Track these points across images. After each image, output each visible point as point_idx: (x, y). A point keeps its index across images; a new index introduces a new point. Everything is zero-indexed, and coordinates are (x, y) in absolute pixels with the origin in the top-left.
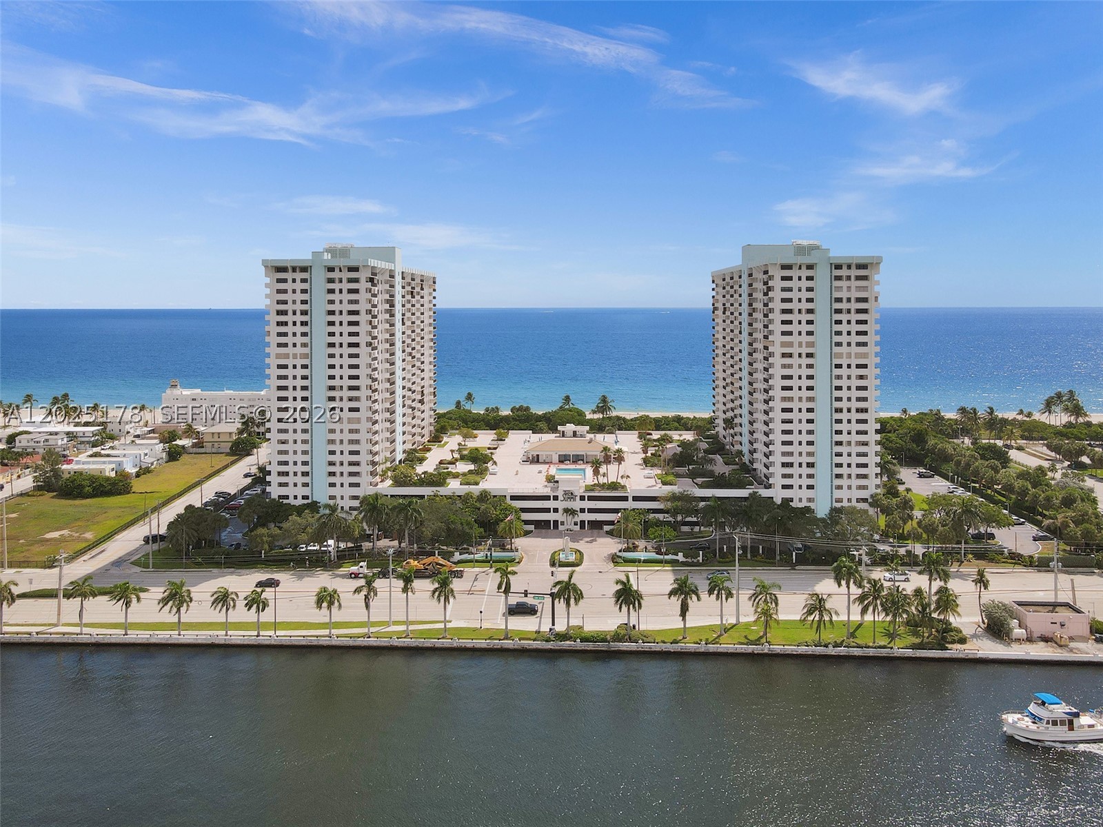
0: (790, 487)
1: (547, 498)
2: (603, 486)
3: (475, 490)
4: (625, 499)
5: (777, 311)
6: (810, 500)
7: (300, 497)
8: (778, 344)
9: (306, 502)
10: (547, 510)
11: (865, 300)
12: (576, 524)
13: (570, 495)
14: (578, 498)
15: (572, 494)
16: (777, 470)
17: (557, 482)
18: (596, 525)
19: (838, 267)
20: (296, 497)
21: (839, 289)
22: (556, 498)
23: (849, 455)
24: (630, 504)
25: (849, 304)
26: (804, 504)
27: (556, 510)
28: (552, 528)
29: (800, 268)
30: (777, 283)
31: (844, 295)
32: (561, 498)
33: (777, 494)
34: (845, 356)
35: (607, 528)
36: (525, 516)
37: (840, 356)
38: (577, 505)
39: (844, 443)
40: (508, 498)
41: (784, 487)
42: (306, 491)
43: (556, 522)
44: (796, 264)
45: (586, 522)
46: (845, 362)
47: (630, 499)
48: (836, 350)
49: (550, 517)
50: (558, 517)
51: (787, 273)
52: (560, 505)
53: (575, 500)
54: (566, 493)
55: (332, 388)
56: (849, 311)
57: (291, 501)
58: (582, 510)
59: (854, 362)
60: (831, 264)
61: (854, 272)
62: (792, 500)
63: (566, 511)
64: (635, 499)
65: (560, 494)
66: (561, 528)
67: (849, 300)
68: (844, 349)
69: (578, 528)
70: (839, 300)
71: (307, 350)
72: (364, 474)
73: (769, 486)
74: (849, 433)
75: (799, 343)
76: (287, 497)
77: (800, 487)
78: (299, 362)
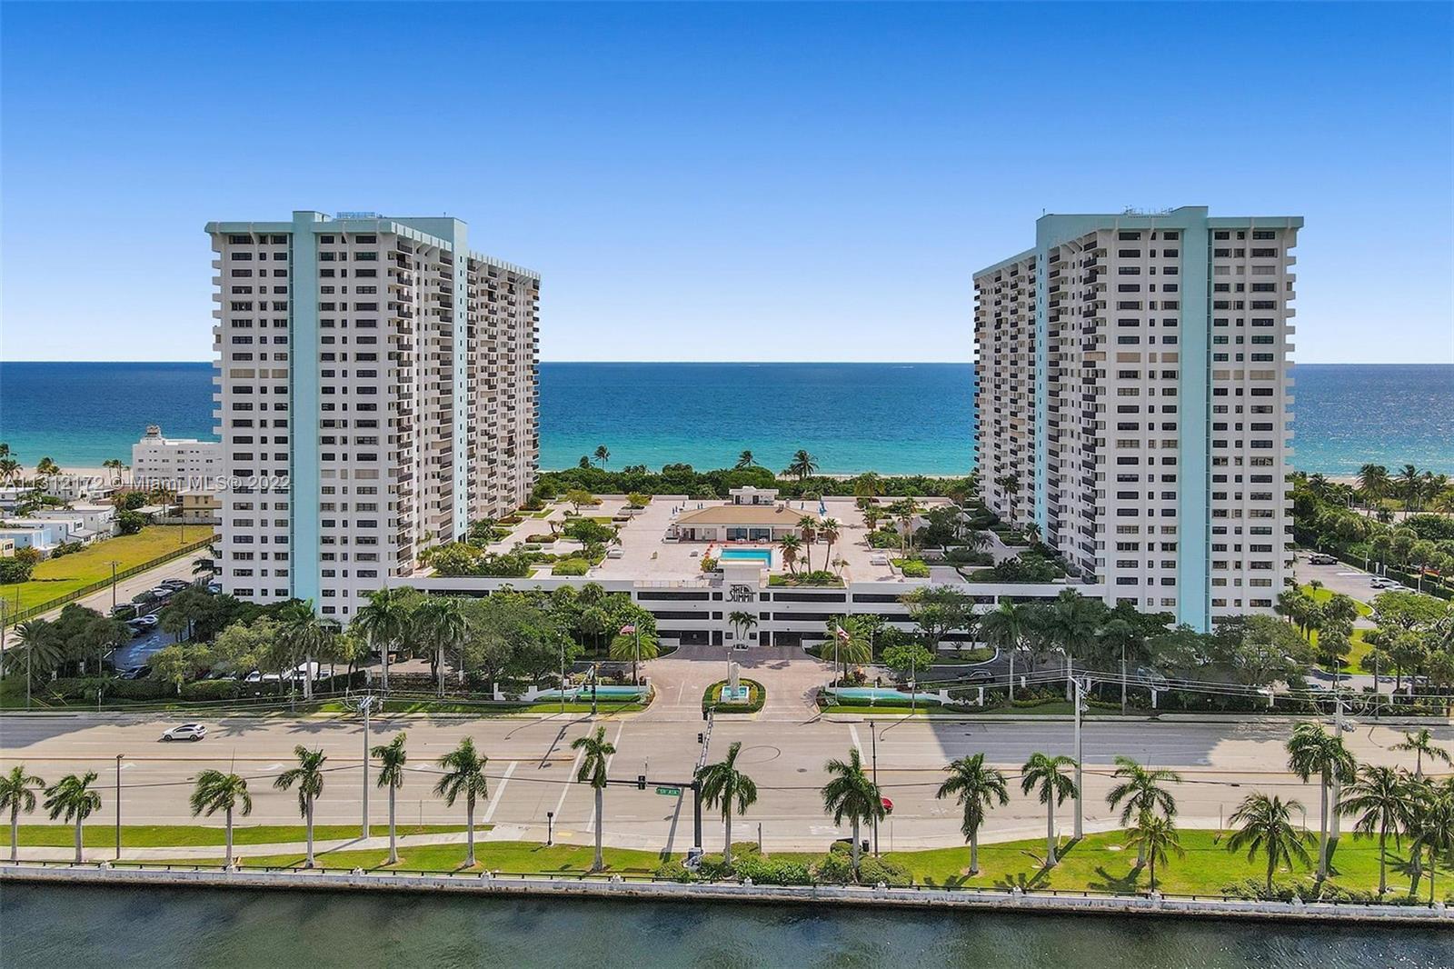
0: (1133, 581)
1: (704, 596)
2: (801, 578)
3: (576, 584)
4: (841, 598)
5: (1112, 305)
6: (1167, 602)
7: (271, 593)
8: (1112, 357)
9: (280, 599)
10: (704, 615)
11: (1270, 288)
12: (753, 636)
13: (743, 593)
14: (757, 598)
15: (746, 590)
16: (1110, 555)
17: (722, 571)
18: (788, 639)
19: (1223, 235)
20: (264, 592)
21: (1223, 270)
22: (718, 596)
23: (1238, 531)
24: (848, 607)
25: (1240, 294)
26: (1157, 609)
27: (718, 615)
28: (711, 644)
29: (1154, 238)
30: (1112, 262)
31: (1232, 279)
32: (727, 596)
33: (1109, 592)
34: (1232, 375)
35: (807, 644)
36: (661, 625)
37: (1224, 375)
38: (756, 607)
39: (1230, 514)
40: (634, 596)
41: (1121, 581)
42: (284, 583)
43: (718, 635)
44: (1146, 231)
45: (771, 634)
46: (1231, 385)
47: (849, 598)
48: (1217, 366)
49: (709, 625)
50: (723, 625)
51: (1129, 245)
52: (726, 607)
53: (751, 600)
54: (735, 588)
55: (328, 424)
56: (1240, 305)
57: (257, 599)
58: (764, 616)
59: (1248, 385)
60: (1210, 230)
61: (1250, 244)
62: (1135, 601)
63: (736, 617)
64: (857, 598)
65: (725, 589)
66: (727, 643)
67: (1240, 288)
68: (1231, 366)
69: (756, 643)
70: (1223, 288)
71: (285, 365)
72: (383, 557)
73: (1094, 580)
74: (1239, 497)
75: (1150, 355)
76: (250, 592)
77: (1151, 581)
78: (271, 383)
